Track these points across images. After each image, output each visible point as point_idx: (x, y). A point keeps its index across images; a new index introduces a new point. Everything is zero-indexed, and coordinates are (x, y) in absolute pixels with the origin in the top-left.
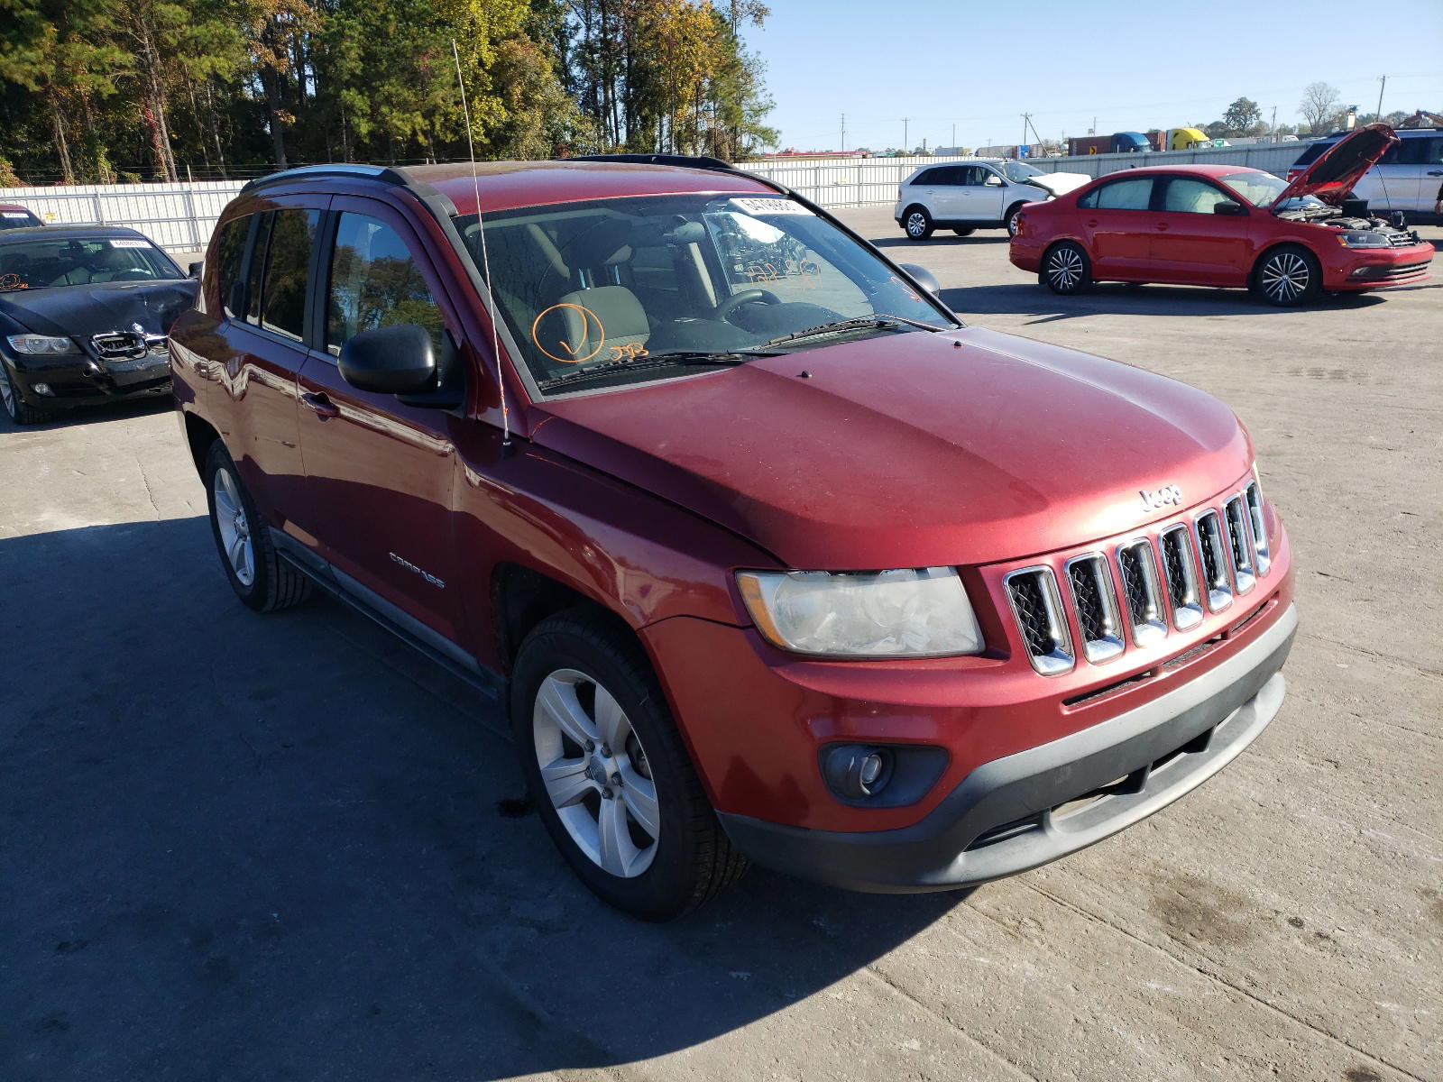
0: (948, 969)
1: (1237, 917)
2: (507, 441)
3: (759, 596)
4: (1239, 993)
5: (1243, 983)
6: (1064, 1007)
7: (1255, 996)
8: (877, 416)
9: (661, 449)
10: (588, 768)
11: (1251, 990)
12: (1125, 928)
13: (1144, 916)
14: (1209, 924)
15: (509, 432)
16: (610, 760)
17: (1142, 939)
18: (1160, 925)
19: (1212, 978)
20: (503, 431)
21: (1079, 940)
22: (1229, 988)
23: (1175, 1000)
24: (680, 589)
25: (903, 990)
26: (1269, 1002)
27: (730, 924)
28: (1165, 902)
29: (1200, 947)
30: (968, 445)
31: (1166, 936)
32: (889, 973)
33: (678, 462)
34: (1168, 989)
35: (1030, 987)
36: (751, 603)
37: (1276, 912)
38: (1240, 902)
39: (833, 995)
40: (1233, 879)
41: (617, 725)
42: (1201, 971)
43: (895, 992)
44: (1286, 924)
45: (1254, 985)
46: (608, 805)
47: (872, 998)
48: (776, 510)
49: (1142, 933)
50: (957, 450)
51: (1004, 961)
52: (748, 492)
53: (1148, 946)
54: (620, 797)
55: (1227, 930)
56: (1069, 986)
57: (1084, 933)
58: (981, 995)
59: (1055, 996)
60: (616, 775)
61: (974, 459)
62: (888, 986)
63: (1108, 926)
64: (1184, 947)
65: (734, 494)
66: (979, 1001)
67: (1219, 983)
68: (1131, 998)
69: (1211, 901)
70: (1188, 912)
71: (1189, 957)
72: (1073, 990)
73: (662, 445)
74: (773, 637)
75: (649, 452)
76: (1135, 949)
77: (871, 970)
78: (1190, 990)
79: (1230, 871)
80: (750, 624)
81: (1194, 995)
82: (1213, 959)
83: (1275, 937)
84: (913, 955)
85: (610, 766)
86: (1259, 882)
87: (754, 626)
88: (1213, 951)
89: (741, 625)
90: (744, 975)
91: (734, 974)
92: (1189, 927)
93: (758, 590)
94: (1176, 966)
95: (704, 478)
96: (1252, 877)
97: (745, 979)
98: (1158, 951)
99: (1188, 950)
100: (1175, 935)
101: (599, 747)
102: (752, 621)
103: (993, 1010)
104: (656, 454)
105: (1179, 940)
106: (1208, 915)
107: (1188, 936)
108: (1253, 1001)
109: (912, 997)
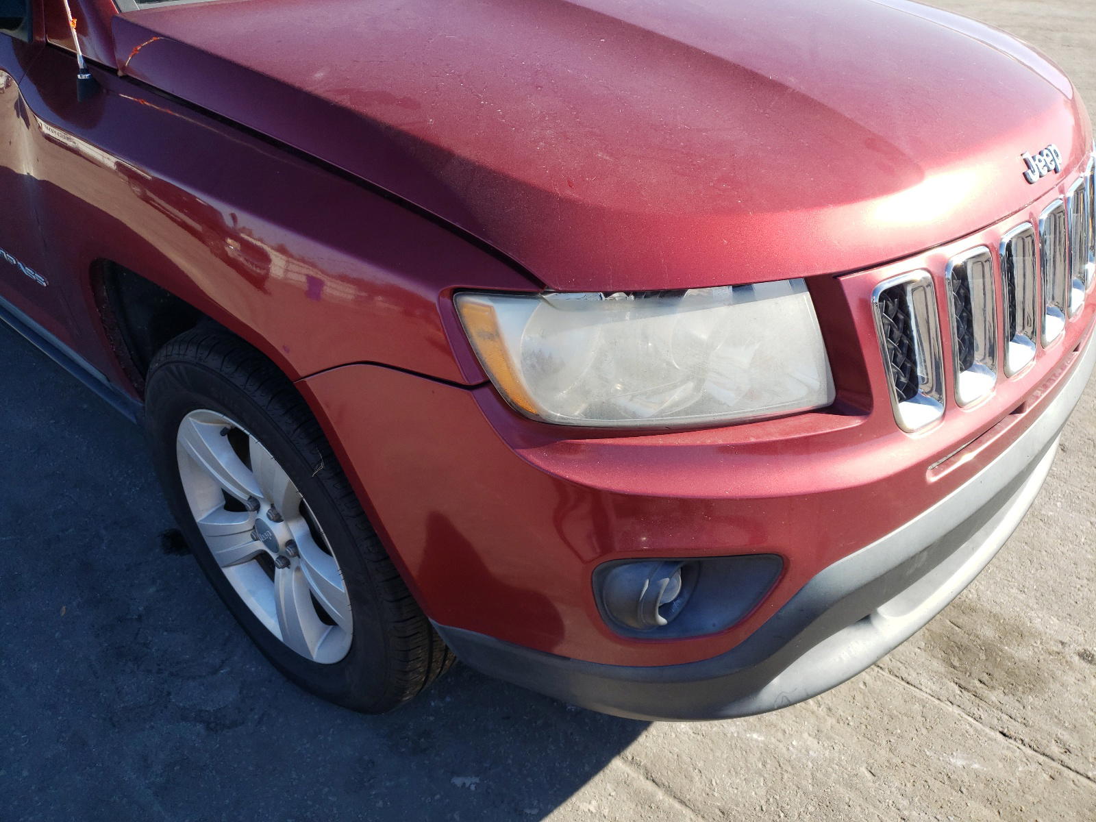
0: (718, 754)
1: (1023, 653)
2: (85, 71)
3: (495, 335)
4: (1054, 764)
5: (1055, 750)
6: (864, 805)
7: (1073, 767)
8: (647, 37)
9: (318, 81)
10: (254, 528)
11: (1064, 757)
12: (905, 675)
13: (923, 657)
14: (997, 665)
15: (86, 60)
16: (281, 525)
17: (928, 691)
18: (942, 669)
19: (1019, 744)
20: (75, 55)
21: (859, 697)
22: (1042, 758)
23: (988, 782)
24: (363, 294)
25: (669, 790)
26: (1090, 775)
27: (448, 699)
28: (941, 636)
29: (994, 699)
30: (792, 81)
31: (953, 684)
32: (649, 765)
33: (345, 101)
34: (976, 766)
35: (819, 775)
36: (483, 347)
37: (1063, 643)
38: (1019, 633)
39: (584, 807)
40: (1002, 599)
41: (283, 492)
42: (1004, 735)
43: (660, 795)
44: (1076, 658)
45: (1068, 751)
46: (284, 574)
47: (633, 806)
48: (517, 184)
49: (928, 684)
50: (778, 87)
51: (780, 735)
52: (465, 151)
53: (937, 702)
54: (298, 569)
55: (1017, 671)
56: (863, 770)
57: (862, 686)
58: (762, 792)
59: (851, 786)
60: (291, 543)
61: (804, 102)
62: (649, 786)
63: (886, 674)
64: (977, 701)
65: (444, 156)
66: (763, 802)
67: (1029, 752)
68: (938, 784)
69: (988, 632)
70: (967, 649)
71: (986, 715)
72: (868, 775)
73: (319, 75)
74: (521, 403)
75: (297, 85)
76: (924, 707)
77: (625, 760)
78: (1001, 765)
79: (998, 590)
80: (481, 381)
81: (1007, 772)
82: (1013, 716)
83: (1070, 679)
84: (674, 736)
85: (280, 532)
86: (1032, 602)
87: (488, 383)
88: (1010, 702)
89: (466, 382)
90: (471, 782)
91: (458, 781)
92: (976, 670)
93: (495, 325)
94: (976, 730)
95: (389, 128)
96: (1022, 597)
97: (473, 788)
98: (950, 708)
99: (982, 704)
100: (963, 684)
101: (265, 508)
102: (484, 375)
103: (782, 815)
104: (309, 89)
105: (968, 691)
106: (989, 650)
107: (977, 682)
108: (1072, 775)
109: (682, 802)
